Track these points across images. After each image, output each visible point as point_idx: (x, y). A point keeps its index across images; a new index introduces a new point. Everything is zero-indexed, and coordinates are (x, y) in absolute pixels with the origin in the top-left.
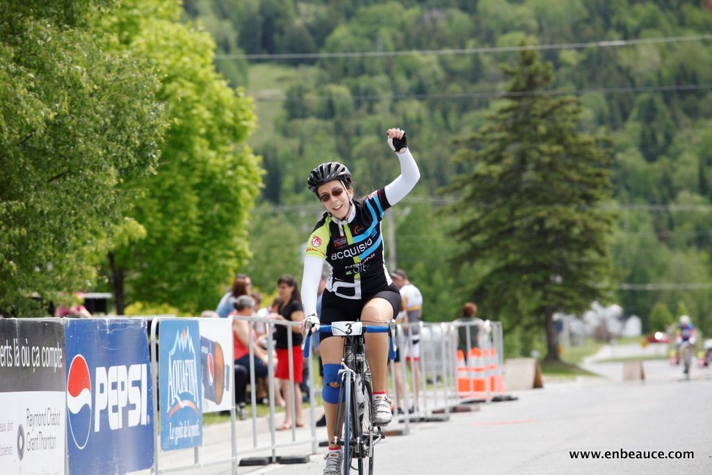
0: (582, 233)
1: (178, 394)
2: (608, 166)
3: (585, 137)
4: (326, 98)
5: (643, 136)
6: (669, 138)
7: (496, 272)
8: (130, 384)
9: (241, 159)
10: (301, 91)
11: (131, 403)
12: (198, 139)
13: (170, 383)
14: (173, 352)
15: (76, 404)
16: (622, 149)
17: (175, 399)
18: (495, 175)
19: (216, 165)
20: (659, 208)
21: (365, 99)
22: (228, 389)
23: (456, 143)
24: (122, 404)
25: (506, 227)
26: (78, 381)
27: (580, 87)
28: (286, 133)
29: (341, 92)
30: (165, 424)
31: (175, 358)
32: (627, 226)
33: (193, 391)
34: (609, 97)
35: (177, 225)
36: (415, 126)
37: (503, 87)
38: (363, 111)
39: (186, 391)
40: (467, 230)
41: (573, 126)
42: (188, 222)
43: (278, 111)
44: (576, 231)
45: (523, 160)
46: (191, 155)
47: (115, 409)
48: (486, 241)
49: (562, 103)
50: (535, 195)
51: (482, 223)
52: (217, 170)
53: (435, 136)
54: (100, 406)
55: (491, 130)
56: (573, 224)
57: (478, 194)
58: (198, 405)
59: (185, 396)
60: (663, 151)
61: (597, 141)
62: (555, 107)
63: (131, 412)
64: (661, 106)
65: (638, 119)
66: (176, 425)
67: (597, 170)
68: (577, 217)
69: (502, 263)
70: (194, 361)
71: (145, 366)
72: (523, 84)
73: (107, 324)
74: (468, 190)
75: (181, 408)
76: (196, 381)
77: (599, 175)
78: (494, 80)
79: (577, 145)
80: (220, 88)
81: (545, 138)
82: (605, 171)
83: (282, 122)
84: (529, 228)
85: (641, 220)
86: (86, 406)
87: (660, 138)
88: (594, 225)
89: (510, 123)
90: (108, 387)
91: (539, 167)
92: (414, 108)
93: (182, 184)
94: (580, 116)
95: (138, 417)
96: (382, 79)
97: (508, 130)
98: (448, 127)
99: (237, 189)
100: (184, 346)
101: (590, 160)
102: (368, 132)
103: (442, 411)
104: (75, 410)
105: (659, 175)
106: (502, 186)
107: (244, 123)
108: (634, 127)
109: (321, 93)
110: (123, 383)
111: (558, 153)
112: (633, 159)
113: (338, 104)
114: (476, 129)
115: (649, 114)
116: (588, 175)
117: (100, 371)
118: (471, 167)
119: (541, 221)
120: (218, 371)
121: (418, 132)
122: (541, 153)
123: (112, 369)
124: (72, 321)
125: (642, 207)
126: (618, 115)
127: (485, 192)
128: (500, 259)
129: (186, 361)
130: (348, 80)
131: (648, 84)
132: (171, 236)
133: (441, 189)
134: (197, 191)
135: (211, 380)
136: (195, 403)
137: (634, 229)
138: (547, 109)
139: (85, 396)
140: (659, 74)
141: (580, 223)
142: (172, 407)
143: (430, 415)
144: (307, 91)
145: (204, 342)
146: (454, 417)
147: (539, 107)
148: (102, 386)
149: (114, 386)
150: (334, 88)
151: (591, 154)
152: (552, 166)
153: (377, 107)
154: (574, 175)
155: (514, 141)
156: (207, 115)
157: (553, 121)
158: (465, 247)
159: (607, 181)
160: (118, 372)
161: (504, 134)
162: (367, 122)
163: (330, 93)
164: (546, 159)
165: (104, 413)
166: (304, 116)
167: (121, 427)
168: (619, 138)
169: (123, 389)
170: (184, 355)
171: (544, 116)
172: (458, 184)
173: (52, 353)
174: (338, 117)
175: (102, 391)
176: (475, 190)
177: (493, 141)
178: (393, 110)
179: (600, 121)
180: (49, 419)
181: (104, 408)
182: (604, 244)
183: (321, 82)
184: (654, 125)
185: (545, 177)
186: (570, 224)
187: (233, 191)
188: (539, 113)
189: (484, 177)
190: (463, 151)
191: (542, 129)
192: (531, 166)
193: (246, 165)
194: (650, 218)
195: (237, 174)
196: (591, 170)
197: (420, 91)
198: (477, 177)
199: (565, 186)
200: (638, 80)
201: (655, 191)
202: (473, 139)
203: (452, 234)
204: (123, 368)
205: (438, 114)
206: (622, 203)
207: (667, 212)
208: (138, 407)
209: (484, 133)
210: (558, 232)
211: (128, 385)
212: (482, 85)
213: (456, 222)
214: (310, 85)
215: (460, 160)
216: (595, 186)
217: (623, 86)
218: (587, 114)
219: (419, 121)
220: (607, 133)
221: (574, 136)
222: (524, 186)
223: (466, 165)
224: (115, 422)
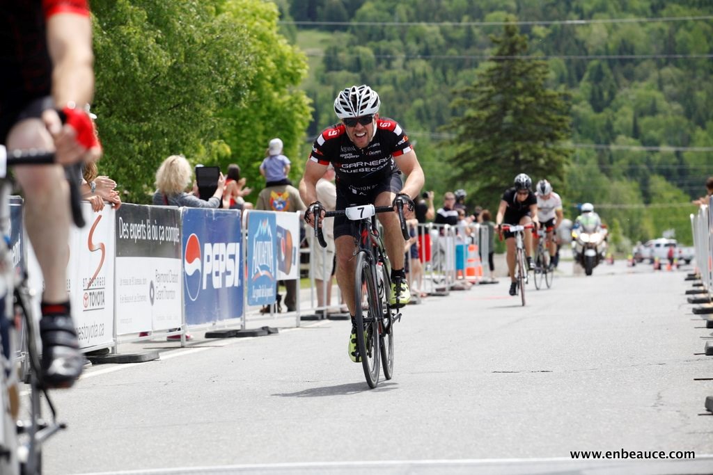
0: (547, 164)
1: (259, 266)
2: (567, 114)
3: (550, 91)
4: (355, 56)
5: (593, 93)
6: (612, 95)
7: (482, 190)
8: (228, 256)
9: (297, 98)
10: (336, 50)
11: (228, 270)
12: (265, 82)
13: (254, 258)
14: (256, 235)
15: (191, 268)
16: (577, 102)
17: (257, 269)
18: (483, 117)
19: (277, 103)
20: (603, 146)
21: (384, 58)
22: (294, 264)
23: (455, 93)
24: (222, 271)
25: (489, 158)
26: (192, 253)
27: (548, 53)
28: (323, 81)
29: (366, 52)
30: (250, 287)
31: (258, 239)
32: (578, 160)
33: (270, 265)
34: (569, 62)
35: (247, 146)
36: (422, 80)
37: (490, 52)
38: (382, 66)
39: (265, 264)
40: (462, 159)
41: (542, 82)
42: (256, 144)
43: (319, 64)
44: (542, 161)
45: (505, 107)
46: (260, 95)
47: (217, 274)
48: (475, 168)
49: (535, 66)
50: (512, 133)
51: (472, 153)
52: (279, 107)
53: (436, 87)
54: (207, 271)
55: (481, 84)
56: (541, 156)
57: (470, 132)
58: (273, 274)
59: (264, 267)
60: (608, 104)
61: (560, 95)
62: (530, 69)
63: (228, 277)
64: (607, 70)
65: (589, 80)
66: (257, 288)
67: (560, 117)
68: (543, 151)
69: (486, 184)
70: (271, 242)
71: (238, 244)
72: (506, 50)
73: (213, 213)
74: (462, 129)
75: (261, 277)
76: (272, 257)
77: (561, 120)
78: (482, 47)
79: (546, 97)
80: (283, 45)
81: (521, 92)
82: (565, 118)
83: (321, 73)
84: (508, 159)
85: (589, 155)
86: (197, 271)
87: (606, 94)
88: (556, 158)
89: (496, 79)
90: (213, 258)
91: (516, 113)
92: (421, 66)
93: (252, 116)
94: (548, 76)
95: (233, 281)
96: (397, 43)
97: (494, 84)
98: (446, 81)
99: (293, 121)
100: (265, 231)
101: (554, 109)
102: (386, 83)
103: (443, 290)
104: (190, 273)
105: (604, 123)
106: (488, 126)
107: (299, 71)
108: (585, 85)
109: (351, 53)
110: (223, 256)
111: (530, 103)
112: (584, 109)
113: (364, 60)
114: (468, 83)
115: (598, 76)
116: (553, 120)
117: (208, 246)
118: (463, 112)
119: (516, 154)
120: (289, 251)
121: (424, 84)
122: (518, 102)
123: (216, 245)
124: (189, 210)
125: (590, 145)
126: (574, 76)
127: (475, 130)
128: (485, 181)
129: (266, 242)
130: (372, 43)
131: (598, 53)
132: (243, 154)
133: (442, 127)
134: (263, 122)
135: (283, 257)
136: (271, 273)
137: (584, 163)
138: (524, 69)
139: (196, 263)
140: (606, 47)
141: (545, 155)
142: (255, 274)
143: (434, 292)
144: (341, 50)
145: (279, 229)
146: (453, 293)
147: (518, 68)
148: (208, 257)
149: (217, 257)
150: (361, 49)
151: (556, 104)
152: (525, 112)
153: (394, 64)
154: (542, 120)
155: (498, 93)
156: (272, 65)
157: (527, 79)
158: (459, 171)
159: (567, 125)
160: (219, 248)
161: (491, 87)
162: (386, 75)
163: (358, 52)
164: (522, 107)
165: (210, 276)
166: (338, 70)
167: (221, 286)
168: (575, 93)
169: (223, 260)
170: (264, 238)
171: (522, 75)
172: (455, 124)
173: (172, 231)
174: (364, 70)
175: (208, 260)
176: (468, 128)
177: (482, 92)
178: (405, 67)
179: (561, 80)
180: (170, 278)
181: (209, 272)
182: (563, 172)
183: (351, 44)
184: (601, 84)
185: (520, 122)
186: (537, 156)
187: (290, 123)
188: (518, 72)
189: (475, 119)
190: (459, 99)
191: (520, 85)
192: (510, 112)
193: (300, 103)
194: (596, 155)
195: (294, 110)
196: (554, 117)
197: (426, 54)
198: (469, 119)
199: (534, 127)
200: (590, 50)
201: (600, 134)
202: (467, 91)
203: (450, 161)
204: (223, 245)
205: (439, 71)
206: (576, 142)
207: (608, 150)
208: (232, 273)
209: (476, 86)
210: (529, 162)
211: (226, 257)
212: (473, 50)
213: (453, 151)
214: (343, 46)
215: (457, 106)
216: (558, 129)
217: (580, 54)
218: (552, 75)
219: (425, 76)
220: (566, 89)
221: (543, 90)
222: (504, 127)
223: (459, 111)
224: (217, 283)
